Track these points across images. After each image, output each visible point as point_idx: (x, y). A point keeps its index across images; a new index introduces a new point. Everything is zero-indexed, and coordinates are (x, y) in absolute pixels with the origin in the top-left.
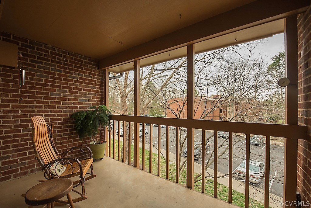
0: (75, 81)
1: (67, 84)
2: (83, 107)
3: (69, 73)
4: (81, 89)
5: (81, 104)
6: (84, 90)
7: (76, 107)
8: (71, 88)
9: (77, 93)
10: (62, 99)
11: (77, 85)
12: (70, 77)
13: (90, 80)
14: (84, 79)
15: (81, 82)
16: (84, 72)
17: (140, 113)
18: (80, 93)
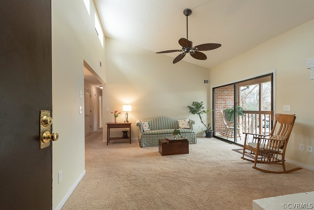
0: (225, 95)
1: (222, 97)
2: (228, 107)
3: (223, 92)
4: (227, 99)
5: (227, 105)
6: (229, 99)
7: (226, 107)
8: (223, 99)
9: (226, 100)
10: (220, 104)
11: (226, 97)
12: (223, 94)
13: (231, 94)
14: (228, 94)
15: (227, 95)
16: (228, 90)
17: (262, 110)
18: (227, 100)
